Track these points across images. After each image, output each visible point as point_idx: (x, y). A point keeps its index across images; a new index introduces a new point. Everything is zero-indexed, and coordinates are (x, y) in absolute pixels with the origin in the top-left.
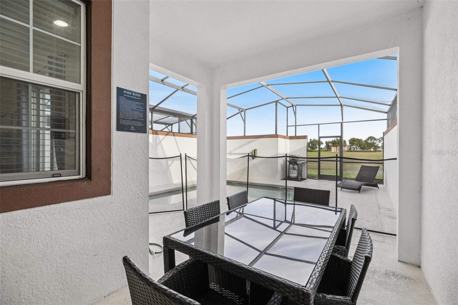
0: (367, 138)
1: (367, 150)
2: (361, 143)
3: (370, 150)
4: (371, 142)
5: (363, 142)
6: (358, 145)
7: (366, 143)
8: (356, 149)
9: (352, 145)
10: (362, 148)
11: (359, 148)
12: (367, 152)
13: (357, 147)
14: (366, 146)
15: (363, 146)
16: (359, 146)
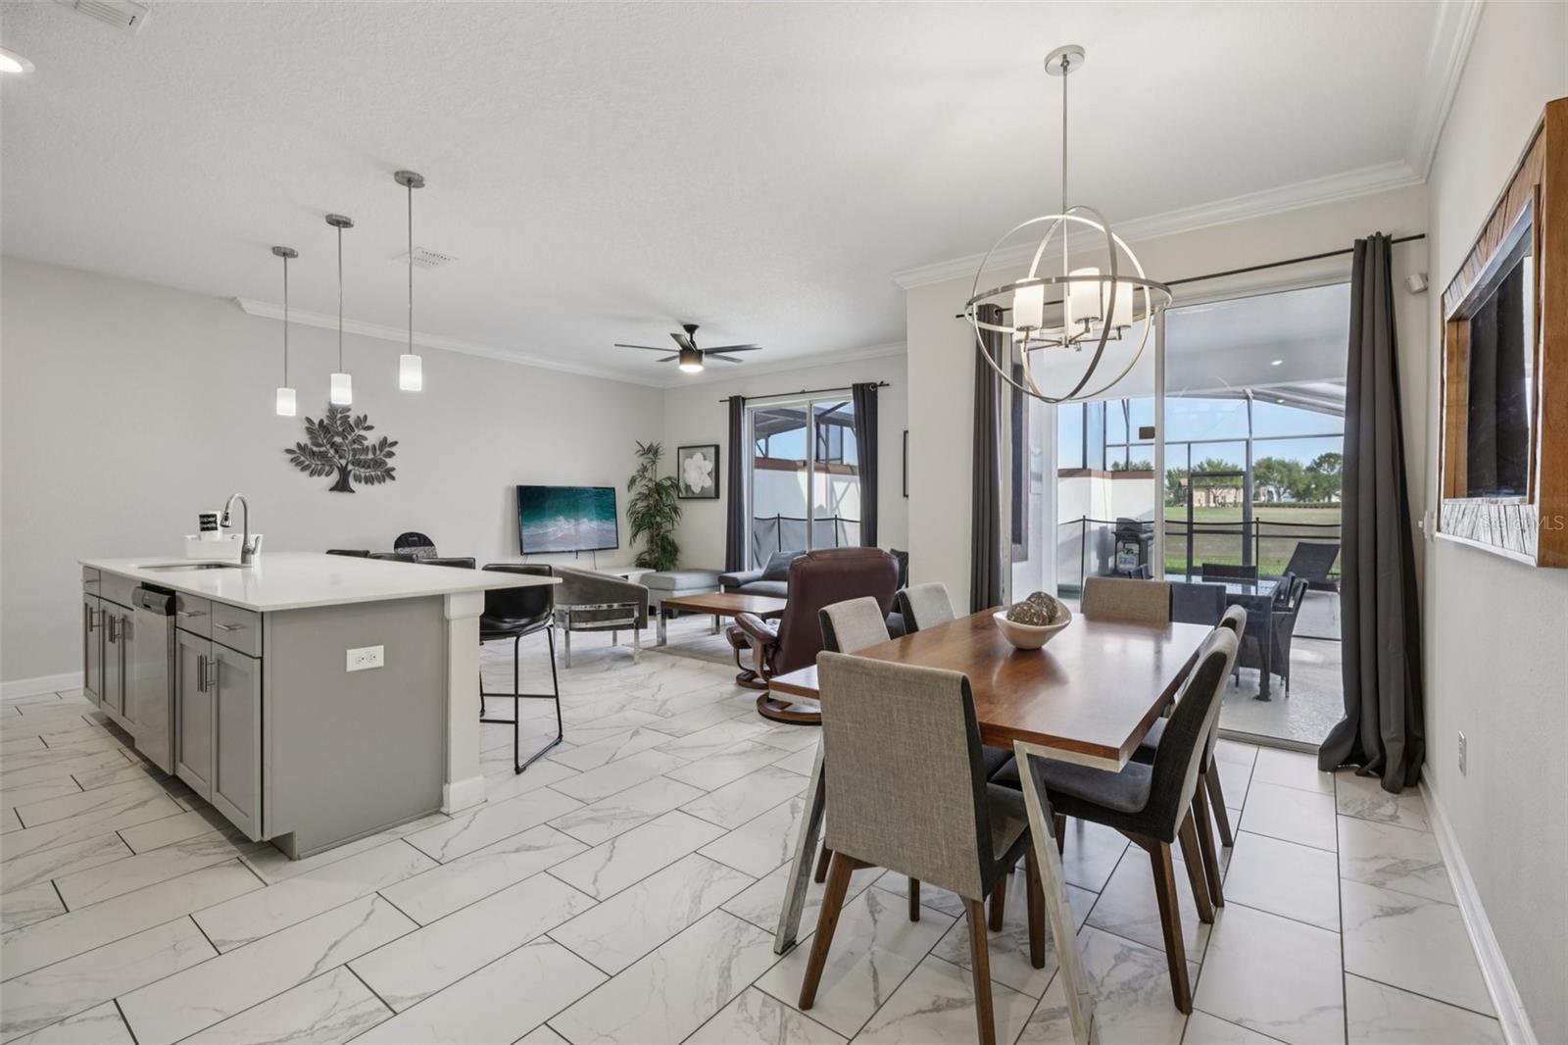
0: (1318, 461)
1: (1315, 502)
2: (1295, 475)
3: (1326, 500)
4: (1332, 473)
5: (1303, 473)
6: (1286, 484)
7: (1314, 477)
8: (1275, 497)
9: (1261, 484)
10: (1298, 495)
11: (1286, 495)
12: (1316, 507)
13: (1282, 490)
14: (1313, 486)
15: (1301, 487)
16: (1288, 487)
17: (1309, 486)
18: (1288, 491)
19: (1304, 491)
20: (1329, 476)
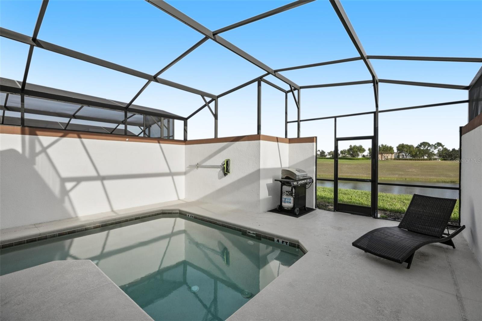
0: (420, 144)
1: (419, 158)
2: (412, 149)
3: (422, 158)
4: (425, 149)
5: (414, 149)
6: (409, 152)
7: (418, 150)
8: (405, 157)
9: (400, 152)
10: (412, 156)
11: (409, 156)
12: (419, 160)
13: (407, 154)
14: (418, 153)
15: (414, 153)
16: (409, 154)
17: (416, 153)
18: (409, 155)
19: (415, 155)
20: (423, 150)
